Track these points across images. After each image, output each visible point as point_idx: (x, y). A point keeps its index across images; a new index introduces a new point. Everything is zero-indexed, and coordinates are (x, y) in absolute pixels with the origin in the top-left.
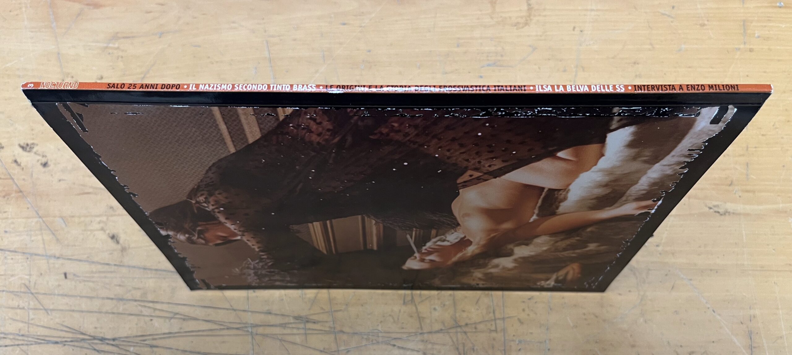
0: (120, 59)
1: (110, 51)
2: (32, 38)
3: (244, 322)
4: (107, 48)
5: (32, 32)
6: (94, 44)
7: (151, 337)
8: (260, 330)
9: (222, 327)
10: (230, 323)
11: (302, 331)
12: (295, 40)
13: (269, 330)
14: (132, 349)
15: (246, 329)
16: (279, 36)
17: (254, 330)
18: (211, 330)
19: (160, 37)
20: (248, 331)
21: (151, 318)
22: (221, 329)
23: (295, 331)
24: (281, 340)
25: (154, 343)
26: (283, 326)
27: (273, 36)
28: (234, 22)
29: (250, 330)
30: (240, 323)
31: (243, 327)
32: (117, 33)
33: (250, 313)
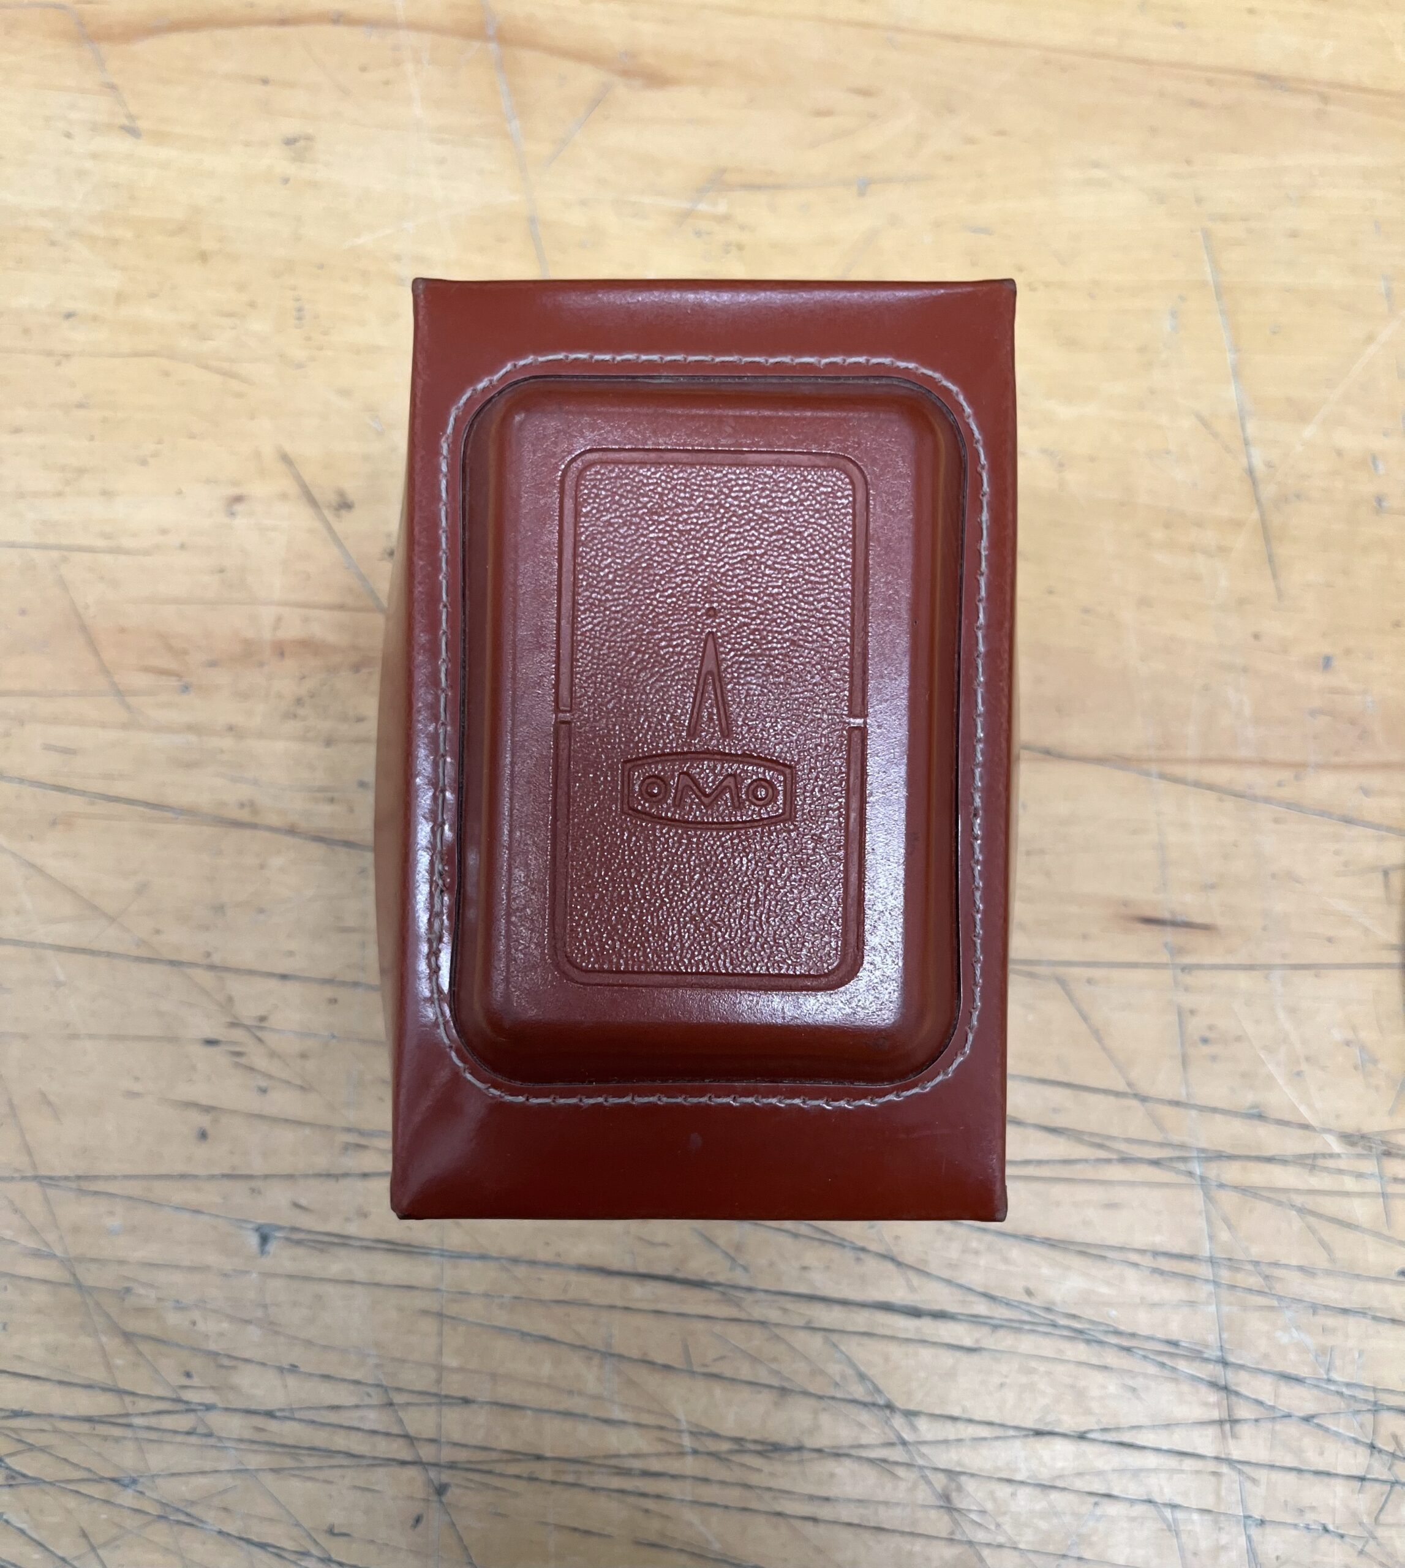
0: (734, 251)
1: (703, 226)
2: (441, 161)
3: (1176, 1138)
4: (690, 213)
5: (441, 142)
6: (648, 200)
8: (1232, 1173)
9: (1103, 1154)
10: (1130, 1141)
11: (1373, 1186)
12: (1294, 234)
13: (1258, 1175)
15: (1181, 1166)
16: (1244, 219)
17: (1213, 1171)
18: (1066, 1162)
19: (862, 194)
20: (1190, 1174)
22: (1099, 1161)
23: (1349, 1184)
24: (1302, 1211)
26: (1309, 1162)
27: (1224, 218)
28: (1096, 165)
29: (1197, 1169)
30: (1162, 1145)
31: (1171, 1159)
32: (723, 171)
33: (1194, 1113)
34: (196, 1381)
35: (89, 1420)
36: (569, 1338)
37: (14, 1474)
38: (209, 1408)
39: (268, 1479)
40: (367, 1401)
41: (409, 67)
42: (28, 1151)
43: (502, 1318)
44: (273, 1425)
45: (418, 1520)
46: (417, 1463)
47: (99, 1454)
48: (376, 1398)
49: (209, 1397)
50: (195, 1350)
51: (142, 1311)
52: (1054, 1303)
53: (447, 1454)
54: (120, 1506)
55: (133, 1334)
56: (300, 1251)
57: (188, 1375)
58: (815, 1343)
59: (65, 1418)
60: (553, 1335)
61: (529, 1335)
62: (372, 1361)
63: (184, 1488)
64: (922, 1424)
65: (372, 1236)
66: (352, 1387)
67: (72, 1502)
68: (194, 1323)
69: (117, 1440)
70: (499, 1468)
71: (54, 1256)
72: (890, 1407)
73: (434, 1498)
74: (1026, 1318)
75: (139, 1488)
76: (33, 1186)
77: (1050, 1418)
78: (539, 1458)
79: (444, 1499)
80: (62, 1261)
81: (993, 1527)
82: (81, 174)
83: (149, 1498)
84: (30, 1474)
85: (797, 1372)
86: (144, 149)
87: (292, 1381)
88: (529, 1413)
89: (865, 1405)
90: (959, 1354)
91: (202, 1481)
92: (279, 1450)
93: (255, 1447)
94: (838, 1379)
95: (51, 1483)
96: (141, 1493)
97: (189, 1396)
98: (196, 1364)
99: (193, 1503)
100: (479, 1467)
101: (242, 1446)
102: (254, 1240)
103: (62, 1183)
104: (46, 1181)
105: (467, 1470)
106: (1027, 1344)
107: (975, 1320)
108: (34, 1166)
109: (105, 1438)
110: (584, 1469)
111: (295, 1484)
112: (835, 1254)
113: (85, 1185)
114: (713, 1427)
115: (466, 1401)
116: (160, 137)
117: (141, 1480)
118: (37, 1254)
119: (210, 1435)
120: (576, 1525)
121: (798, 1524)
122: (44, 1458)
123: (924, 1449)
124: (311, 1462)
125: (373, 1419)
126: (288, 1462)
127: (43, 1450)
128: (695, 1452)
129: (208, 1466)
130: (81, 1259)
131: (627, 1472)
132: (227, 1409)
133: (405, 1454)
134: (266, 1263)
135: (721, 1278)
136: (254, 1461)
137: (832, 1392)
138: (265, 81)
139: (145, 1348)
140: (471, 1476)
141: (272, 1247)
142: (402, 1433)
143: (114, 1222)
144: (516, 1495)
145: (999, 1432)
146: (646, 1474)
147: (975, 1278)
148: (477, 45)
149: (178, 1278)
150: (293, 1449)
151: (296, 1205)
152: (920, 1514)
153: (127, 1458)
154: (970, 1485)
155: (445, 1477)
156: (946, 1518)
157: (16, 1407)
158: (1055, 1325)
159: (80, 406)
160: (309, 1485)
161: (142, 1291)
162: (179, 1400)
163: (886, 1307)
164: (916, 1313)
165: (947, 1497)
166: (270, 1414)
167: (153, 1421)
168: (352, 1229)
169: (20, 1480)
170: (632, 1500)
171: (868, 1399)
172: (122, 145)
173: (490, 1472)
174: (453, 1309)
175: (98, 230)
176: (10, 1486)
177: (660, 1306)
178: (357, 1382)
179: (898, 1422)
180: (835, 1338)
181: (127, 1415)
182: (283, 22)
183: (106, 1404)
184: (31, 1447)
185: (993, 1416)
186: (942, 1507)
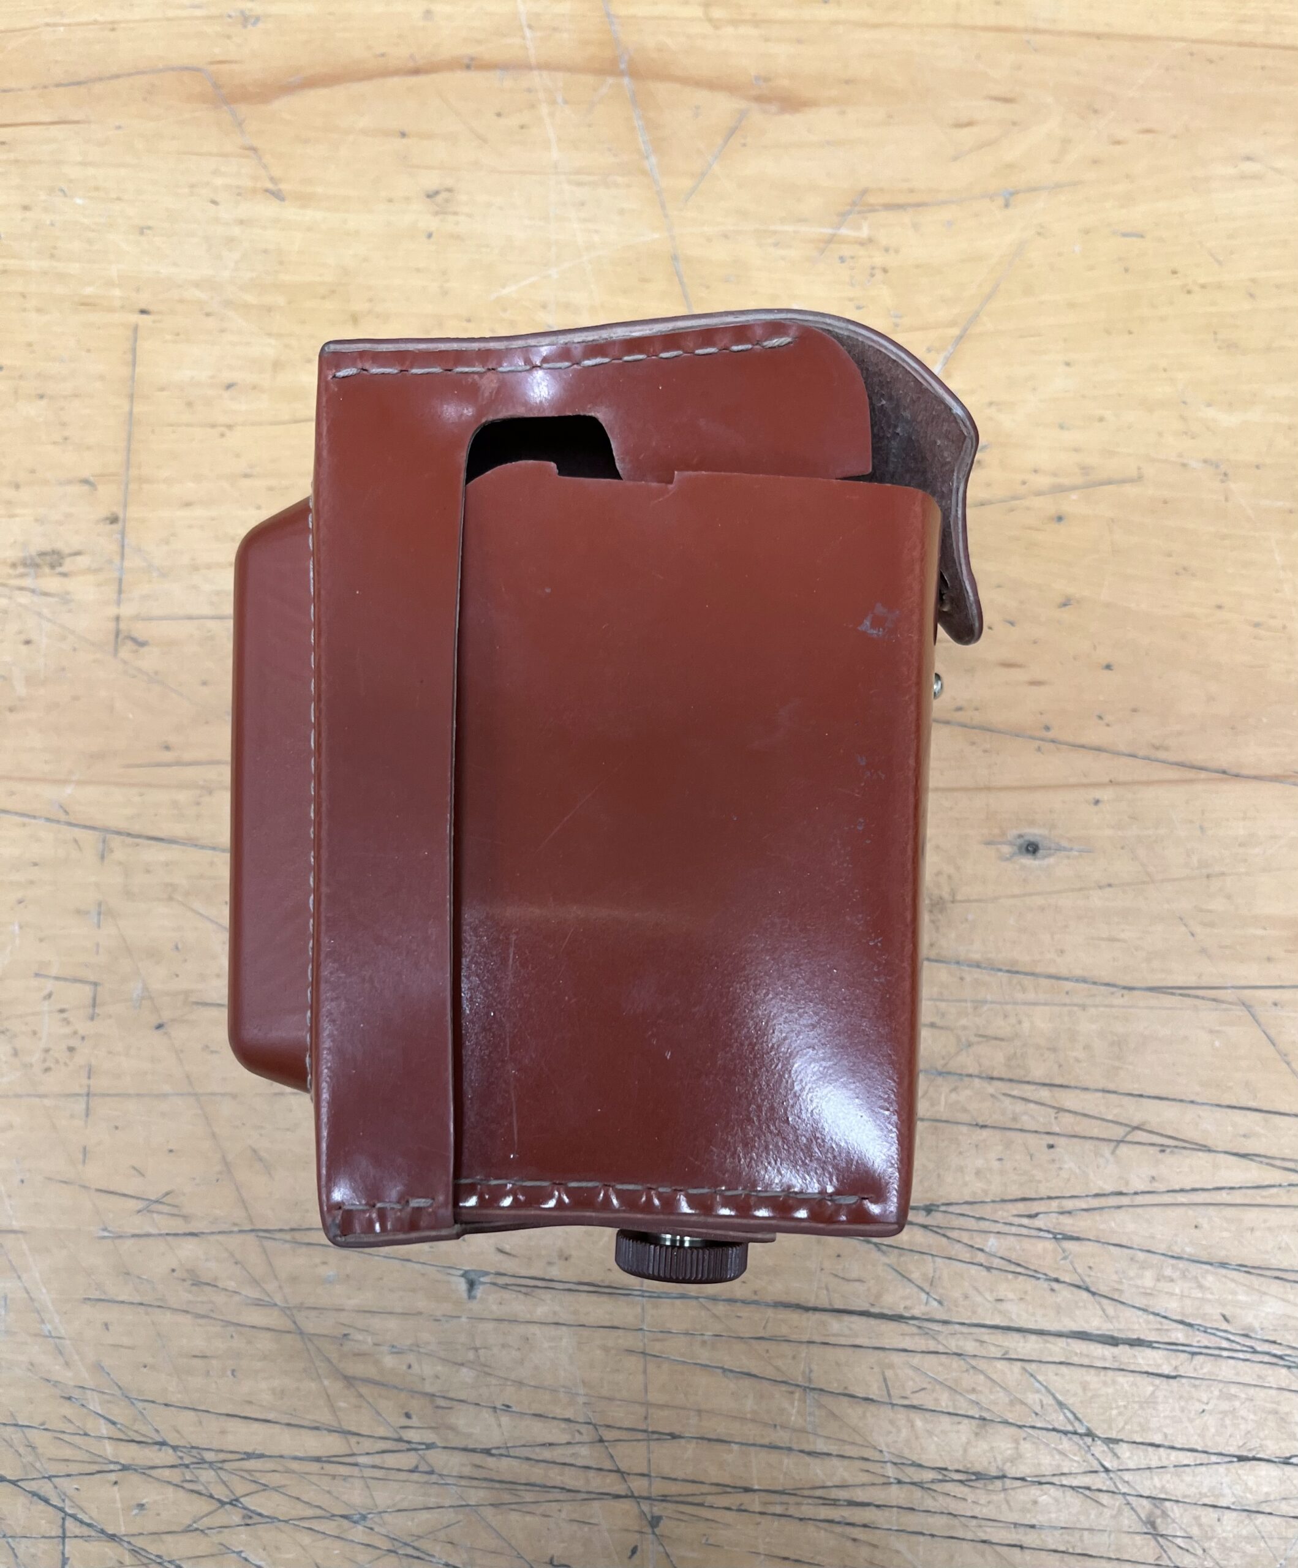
0: (879, 275)
1: (846, 251)
2: (580, 204)
4: (831, 240)
5: (580, 184)
6: (789, 228)
7: (1054, 1205)
14: (992, 1243)
19: (1007, 205)
21: (1051, 1140)
25: (1068, 1224)
28: (1249, 158)
32: (865, 192)
34: (415, 1421)
35: (318, 1459)
36: (770, 1372)
37: (250, 1514)
38: (430, 1446)
39: (488, 1513)
40: (578, 1438)
41: (544, 109)
42: (244, 1204)
43: (704, 1356)
44: (491, 1462)
45: (634, 1551)
46: (631, 1496)
47: (329, 1492)
48: (587, 1434)
49: (429, 1437)
50: (413, 1393)
51: (359, 1355)
52: (1253, 1330)
53: (659, 1488)
54: (352, 1541)
55: (354, 1378)
56: (506, 1295)
57: (408, 1416)
58: (1012, 1373)
59: (296, 1458)
60: (754, 1371)
61: (731, 1371)
62: (581, 1400)
63: (410, 1523)
64: (1124, 1450)
65: (575, 1280)
66: (563, 1425)
67: (306, 1539)
68: (410, 1367)
69: (345, 1478)
70: (709, 1500)
71: (276, 1305)
72: (1089, 1434)
73: (648, 1530)
74: (1225, 1344)
75: (369, 1524)
76: (250, 1238)
77: (1254, 1443)
78: (747, 1490)
79: (657, 1531)
80: (283, 1310)
81: (1200, 1552)
82: (230, 241)
83: (378, 1533)
84: (265, 1513)
85: (995, 1401)
86: (290, 212)
87: (505, 1420)
88: (735, 1447)
89: (1065, 1433)
90: (1158, 1381)
91: (425, 1515)
92: (497, 1485)
93: (475, 1483)
94: (1038, 1409)
95: (286, 1522)
96: (372, 1529)
97: (412, 1435)
98: (415, 1405)
99: (419, 1537)
100: (690, 1499)
101: (463, 1482)
102: (463, 1286)
103: (278, 1235)
104: (264, 1234)
105: (677, 1502)
106: (1227, 1369)
107: (1173, 1346)
108: (251, 1220)
109: (334, 1477)
110: (792, 1500)
111: (514, 1516)
112: (1029, 1284)
113: (298, 1236)
114: (915, 1458)
115: (674, 1436)
116: (305, 200)
117: (370, 1516)
118: (258, 1303)
119: (432, 1472)
120: (786, 1555)
121: (1005, 1550)
122: (276, 1496)
123: (1127, 1476)
124: (529, 1497)
125: (585, 1454)
126: (507, 1497)
127: (275, 1489)
128: (899, 1482)
129: (432, 1501)
130: (301, 1307)
131: (834, 1503)
132: (445, 1448)
133: (620, 1488)
134: (474, 1306)
135: (916, 1312)
136: (475, 1496)
137: (1032, 1420)
138: (403, 135)
139: (364, 1390)
140: (682, 1508)
141: (479, 1292)
142: (615, 1468)
143: (329, 1272)
144: (727, 1525)
145: (1203, 1458)
146: (851, 1503)
147: (1172, 1306)
148: (610, 80)
149: (392, 1324)
150: (511, 1485)
151: (501, 1251)
152: (1126, 1539)
153: (355, 1496)
154: (1175, 1511)
155: (658, 1509)
156: (1153, 1543)
157: (249, 1450)
158: (1255, 1352)
159: (246, 476)
160: (528, 1518)
161: (359, 1337)
162: (400, 1440)
163: (1082, 1336)
164: (1112, 1341)
165: (1153, 1525)
166: (487, 1452)
167: (377, 1460)
168: (554, 1272)
169: (257, 1519)
170: (839, 1529)
171: (1070, 1428)
172: (268, 209)
173: (701, 1505)
174: (656, 1348)
175: (250, 298)
176: (248, 1525)
177: (858, 1342)
178: (568, 1420)
179: (1099, 1448)
180: (1032, 1367)
181: (353, 1455)
182: (416, 71)
183: (333, 1444)
184: (265, 1487)
185: (1196, 1443)
186: (1146, 1533)
